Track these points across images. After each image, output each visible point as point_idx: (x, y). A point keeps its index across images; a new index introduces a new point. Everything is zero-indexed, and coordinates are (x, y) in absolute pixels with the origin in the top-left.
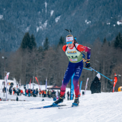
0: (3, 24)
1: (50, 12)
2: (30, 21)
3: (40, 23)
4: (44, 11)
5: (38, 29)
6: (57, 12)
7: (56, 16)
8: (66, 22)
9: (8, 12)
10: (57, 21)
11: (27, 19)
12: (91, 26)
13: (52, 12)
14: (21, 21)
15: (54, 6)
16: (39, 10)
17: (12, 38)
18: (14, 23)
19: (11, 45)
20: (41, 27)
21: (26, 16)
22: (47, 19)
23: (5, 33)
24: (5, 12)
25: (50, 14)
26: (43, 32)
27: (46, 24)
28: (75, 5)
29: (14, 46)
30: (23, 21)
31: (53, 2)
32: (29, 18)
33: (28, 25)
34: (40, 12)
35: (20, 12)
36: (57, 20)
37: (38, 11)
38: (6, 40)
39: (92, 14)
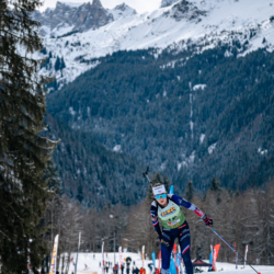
0: (121, 160)
1: (199, 137)
2: (166, 153)
3: (184, 155)
4: (189, 136)
5: (179, 166)
6: (211, 136)
7: (210, 143)
8: (226, 153)
9: (128, 140)
10: (210, 151)
11: (160, 149)
12: (268, 158)
13: (202, 137)
14: (151, 154)
15: (205, 126)
16: (181, 134)
17: (137, 183)
18: (140, 158)
19: (136, 194)
20: (184, 163)
21: (159, 145)
22: (195, 148)
23: (125, 174)
24: (124, 140)
25: (199, 141)
26: (188, 171)
27: (192, 157)
28: (240, 124)
29: (141, 196)
30: (154, 154)
31: (204, 120)
32: (164, 148)
33: (163, 160)
34: (182, 138)
35: (149, 139)
36: (211, 149)
37: (179, 136)
38: (128, 186)
39: (269, 139)
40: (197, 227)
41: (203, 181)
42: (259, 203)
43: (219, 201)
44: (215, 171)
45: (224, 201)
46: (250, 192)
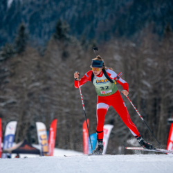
26: (24, 9)
40: (30, 95)
41: (45, 25)
42: (125, 62)
43: (65, 55)
44: (64, 10)
45: (74, 56)
46: (114, 45)
